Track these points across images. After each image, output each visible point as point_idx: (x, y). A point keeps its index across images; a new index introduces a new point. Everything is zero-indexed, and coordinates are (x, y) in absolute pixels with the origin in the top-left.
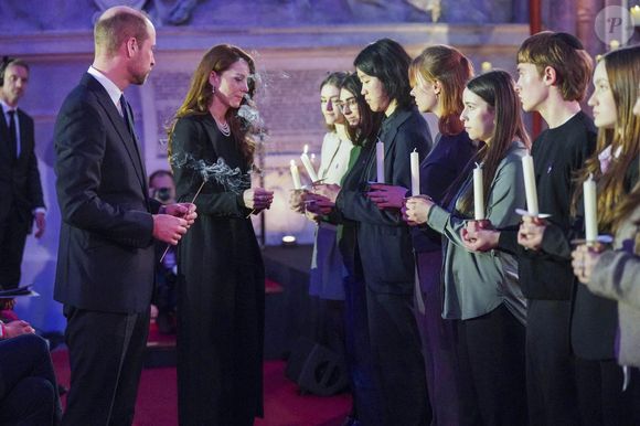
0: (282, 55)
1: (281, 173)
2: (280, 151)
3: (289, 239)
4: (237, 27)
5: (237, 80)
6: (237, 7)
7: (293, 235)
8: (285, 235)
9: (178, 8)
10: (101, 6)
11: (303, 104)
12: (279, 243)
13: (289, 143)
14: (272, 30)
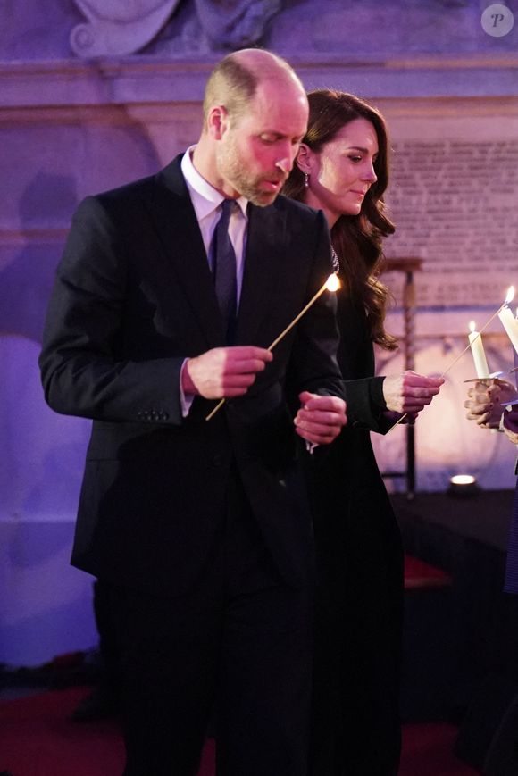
0: (452, 111)
1: (447, 348)
2: (447, 303)
3: (463, 480)
4: (360, 56)
5: (354, 159)
6: (362, 15)
7: (470, 472)
8: (455, 472)
9: (242, 17)
10: (86, 11)
11: (493, 210)
12: (443, 487)
13: (465, 287)
14: (432, 62)
